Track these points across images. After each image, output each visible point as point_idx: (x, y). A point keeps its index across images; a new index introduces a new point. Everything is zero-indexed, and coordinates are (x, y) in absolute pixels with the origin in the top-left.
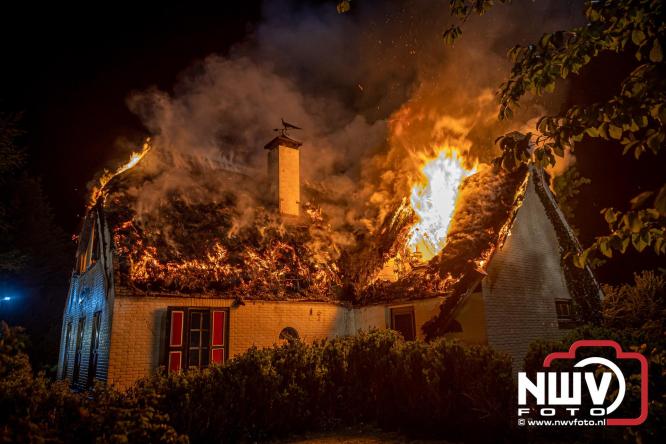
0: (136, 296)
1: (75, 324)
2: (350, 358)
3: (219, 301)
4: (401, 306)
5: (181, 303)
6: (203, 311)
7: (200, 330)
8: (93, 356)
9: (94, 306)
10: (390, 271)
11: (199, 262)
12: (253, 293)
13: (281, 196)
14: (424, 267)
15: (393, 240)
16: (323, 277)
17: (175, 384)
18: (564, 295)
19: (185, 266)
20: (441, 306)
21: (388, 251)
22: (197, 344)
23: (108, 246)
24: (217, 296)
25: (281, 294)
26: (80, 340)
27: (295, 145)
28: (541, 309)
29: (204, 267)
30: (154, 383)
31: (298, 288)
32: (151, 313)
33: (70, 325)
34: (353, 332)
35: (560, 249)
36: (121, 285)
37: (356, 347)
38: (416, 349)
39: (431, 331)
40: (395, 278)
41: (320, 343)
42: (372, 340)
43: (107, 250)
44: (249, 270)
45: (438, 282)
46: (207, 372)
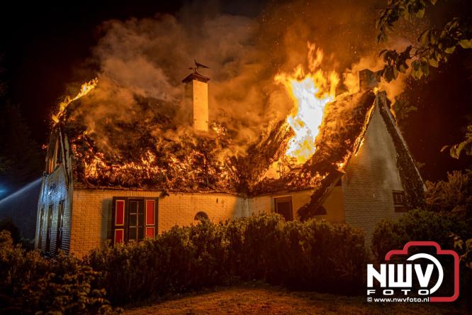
0: (89, 189)
1: (46, 209)
2: (246, 233)
3: (150, 193)
4: (282, 196)
5: (122, 194)
6: (139, 200)
7: (137, 214)
8: (59, 233)
9: (59, 197)
10: (274, 171)
11: (135, 164)
12: (175, 187)
13: (195, 117)
14: (299, 168)
15: (276, 149)
16: (225, 176)
17: (119, 252)
18: (399, 187)
19: (125, 166)
20: (312, 197)
21: (272, 157)
22: (135, 224)
23: (67, 153)
24: (149, 190)
25: (196, 187)
26: (50, 221)
27: (205, 80)
28: (383, 198)
29: (139, 168)
30: (103, 252)
31: (207, 184)
32: (101, 202)
33: (42, 210)
34: (248, 214)
35: (396, 155)
36: (78, 181)
37: (250, 225)
38: (294, 227)
39: (304, 213)
40: (278, 176)
41: (224, 223)
42: (262, 221)
43: (67, 156)
44: (172, 171)
45: (309, 179)
46: (142, 244)
